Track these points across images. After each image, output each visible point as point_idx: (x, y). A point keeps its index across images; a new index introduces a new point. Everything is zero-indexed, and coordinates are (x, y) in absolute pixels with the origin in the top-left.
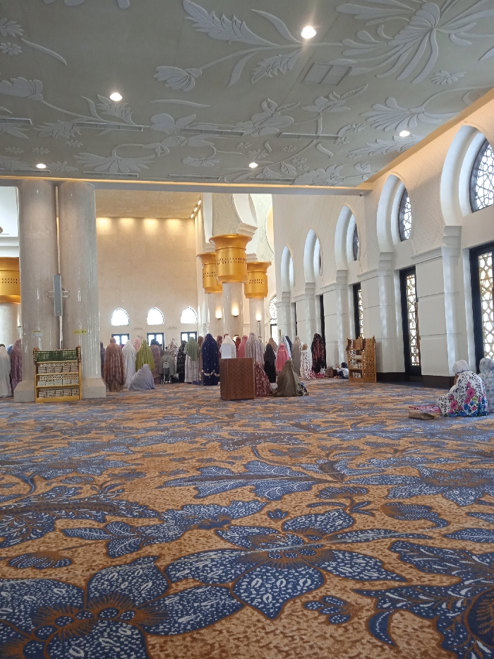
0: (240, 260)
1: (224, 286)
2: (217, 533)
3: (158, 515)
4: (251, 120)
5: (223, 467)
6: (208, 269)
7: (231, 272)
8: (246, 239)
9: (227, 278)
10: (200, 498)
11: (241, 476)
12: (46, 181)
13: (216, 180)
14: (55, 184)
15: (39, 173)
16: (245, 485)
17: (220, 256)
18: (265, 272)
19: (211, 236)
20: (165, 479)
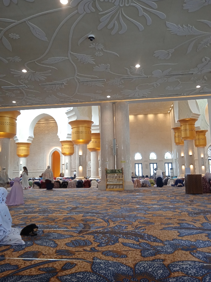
0: (192, 130)
1: (185, 142)
2: (190, 253)
3: (162, 242)
4: (197, 67)
5: (190, 224)
6: (177, 135)
7: (188, 135)
8: (195, 120)
9: (186, 138)
10: (181, 236)
11: (200, 229)
12: (110, 102)
13: (181, 95)
14: (114, 103)
15: (108, 99)
16: (202, 233)
17: (182, 128)
18: (205, 135)
19: (178, 120)
20: (164, 226)
